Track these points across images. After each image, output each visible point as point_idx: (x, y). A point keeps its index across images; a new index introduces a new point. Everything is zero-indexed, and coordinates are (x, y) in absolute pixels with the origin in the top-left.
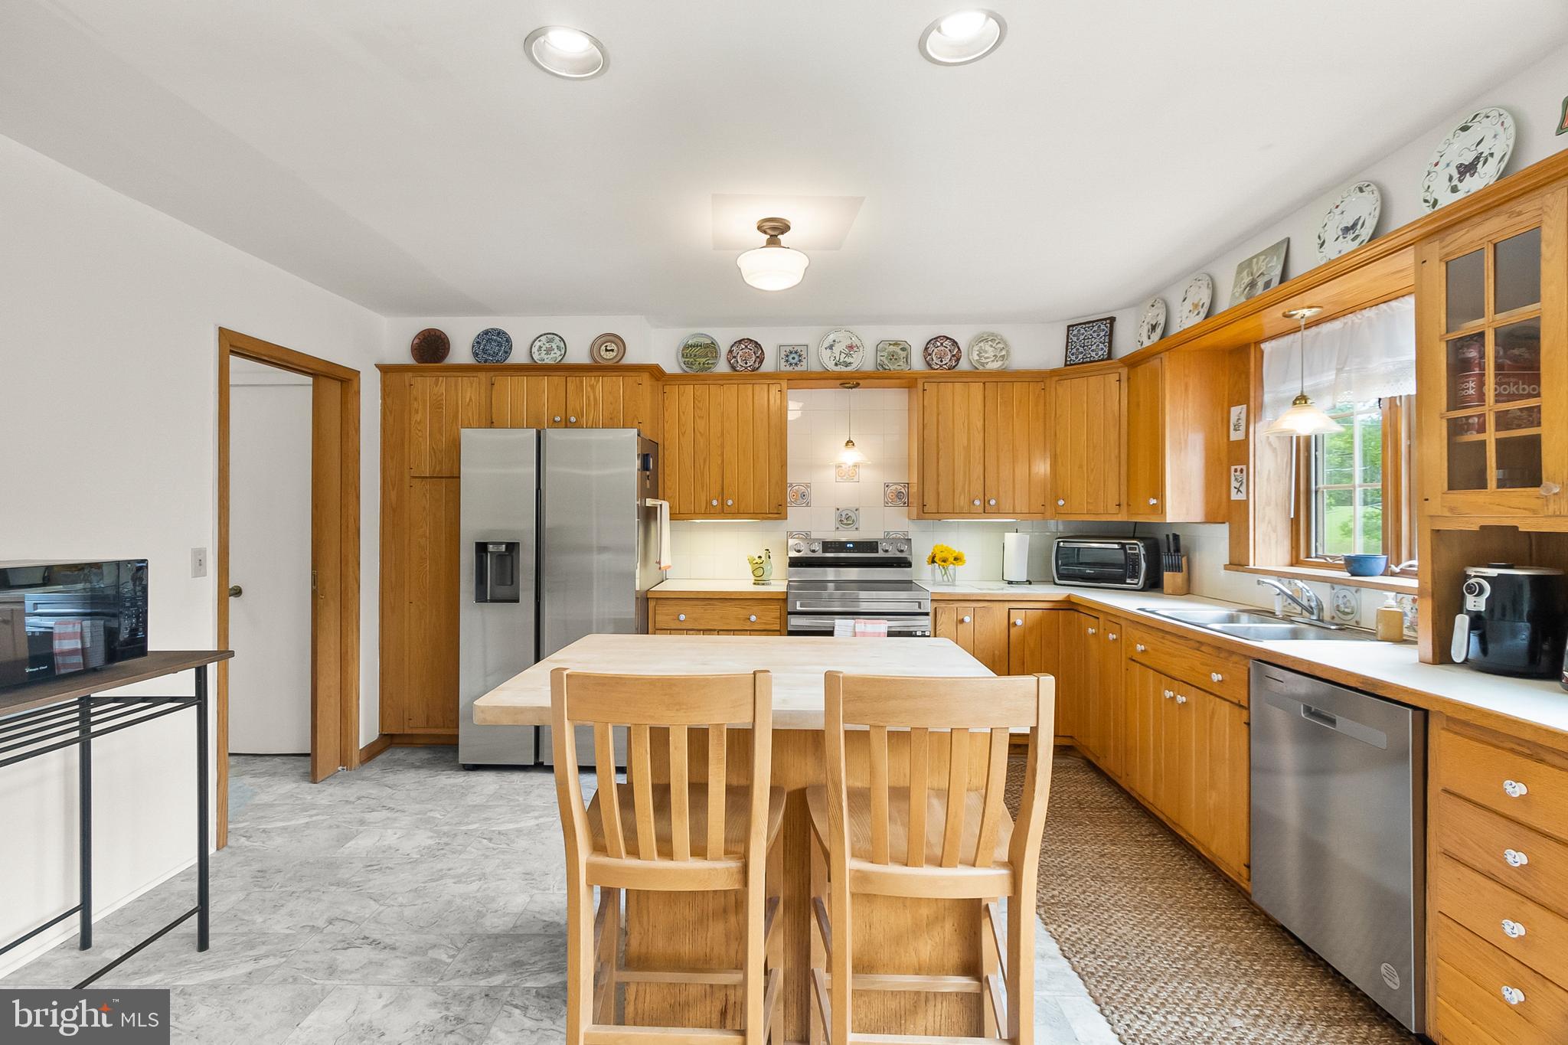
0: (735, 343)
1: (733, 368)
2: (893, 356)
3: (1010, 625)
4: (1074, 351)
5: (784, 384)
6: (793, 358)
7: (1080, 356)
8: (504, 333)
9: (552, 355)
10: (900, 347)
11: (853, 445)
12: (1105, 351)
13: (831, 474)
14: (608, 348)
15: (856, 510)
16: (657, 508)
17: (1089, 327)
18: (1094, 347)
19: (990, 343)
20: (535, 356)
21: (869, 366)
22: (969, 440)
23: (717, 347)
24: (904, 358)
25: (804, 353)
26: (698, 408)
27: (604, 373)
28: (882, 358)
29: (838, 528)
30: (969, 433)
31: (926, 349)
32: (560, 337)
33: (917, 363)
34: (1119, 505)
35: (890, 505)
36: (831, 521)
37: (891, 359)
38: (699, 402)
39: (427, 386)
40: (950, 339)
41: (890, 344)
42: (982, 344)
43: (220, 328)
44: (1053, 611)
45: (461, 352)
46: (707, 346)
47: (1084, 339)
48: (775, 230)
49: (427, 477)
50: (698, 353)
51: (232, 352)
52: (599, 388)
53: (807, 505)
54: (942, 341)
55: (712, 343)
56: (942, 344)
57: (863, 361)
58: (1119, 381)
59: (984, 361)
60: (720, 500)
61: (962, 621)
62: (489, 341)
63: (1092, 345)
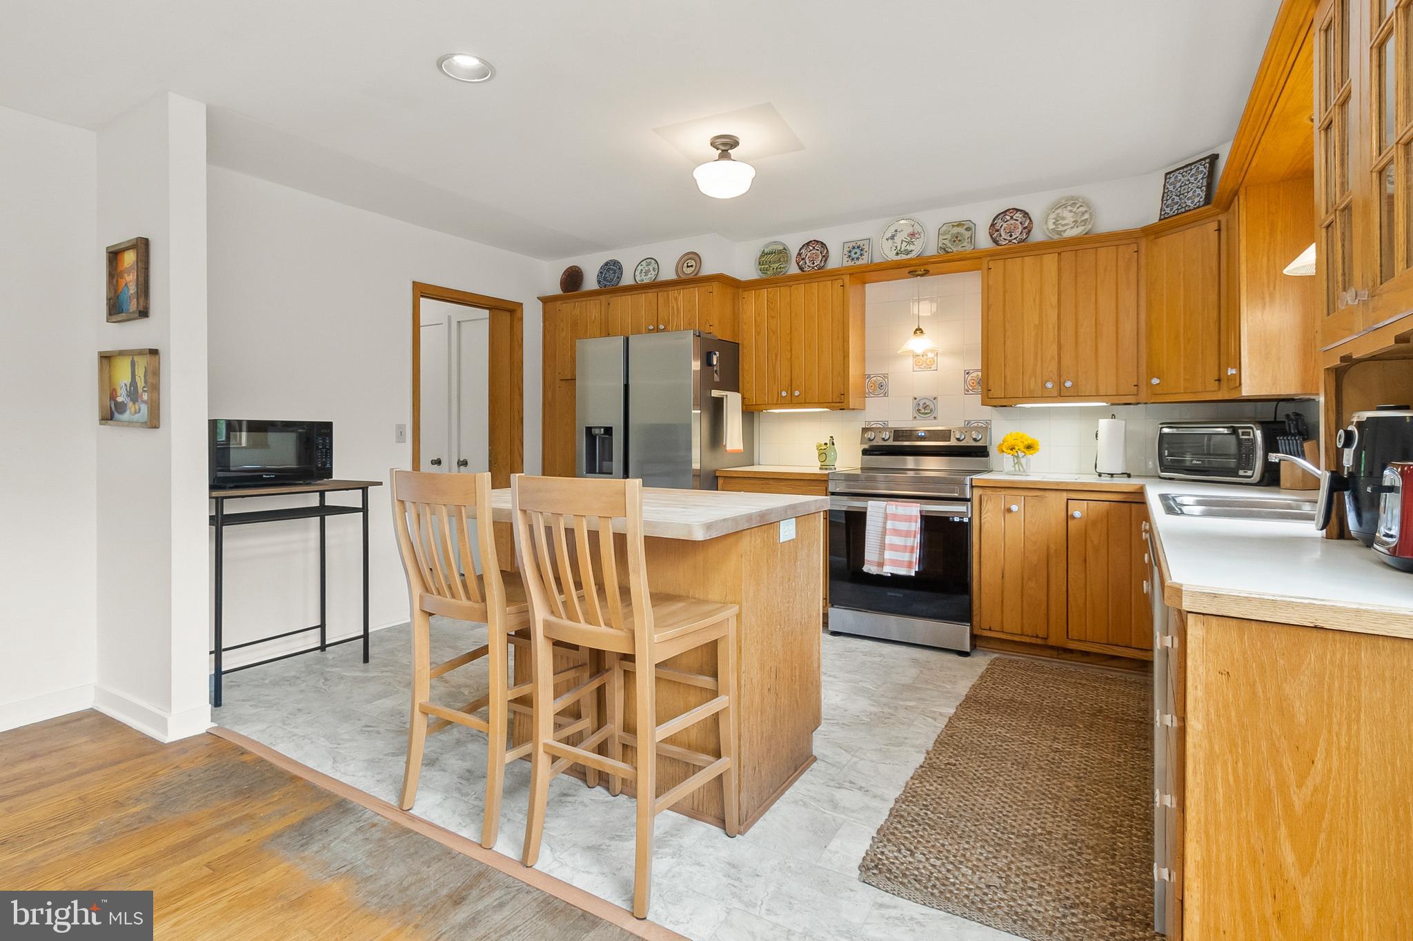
0: (804, 246)
1: (801, 269)
2: (957, 237)
3: (1069, 517)
4: (1170, 202)
5: (847, 278)
6: (856, 253)
7: (1175, 207)
8: (619, 262)
9: (649, 276)
10: (965, 228)
11: (922, 332)
12: (1201, 198)
13: (909, 363)
14: (689, 265)
15: (935, 399)
16: (723, 398)
17: (1186, 172)
18: (1190, 194)
19: (1069, 208)
20: (638, 279)
21: (932, 250)
22: (1041, 317)
23: (788, 252)
24: (968, 238)
25: (866, 248)
26: (771, 309)
27: (684, 286)
28: (944, 241)
29: (915, 417)
30: (1041, 309)
31: (993, 225)
32: (656, 261)
33: (983, 241)
34: (1219, 380)
35: (971, 392)
36: (909, 411)
37: (954, 241)
38: (772, 303)
39: (569, 309)
40: (1021, 211)
41: (954, 226)
42: (1059, 211)
43: (413, 282)
44: (1122, 504)
45: (591, 282)
46: (780, 252)
47: (1181, 186)
48: (726, 146)
49: (568, 380)
50: (772, 257)
51: (422, 296)
52: (680, 298)
53: (885, 396)
54: (1011, 215)
55: (784, 249)
56: (1012, 218)
57: (928, 245)
58: (1219, 230)
59: (1061, 228)
60: (789, 392)
61: (1009, 511)
62: (608, 270)
63: (1188, 192)
